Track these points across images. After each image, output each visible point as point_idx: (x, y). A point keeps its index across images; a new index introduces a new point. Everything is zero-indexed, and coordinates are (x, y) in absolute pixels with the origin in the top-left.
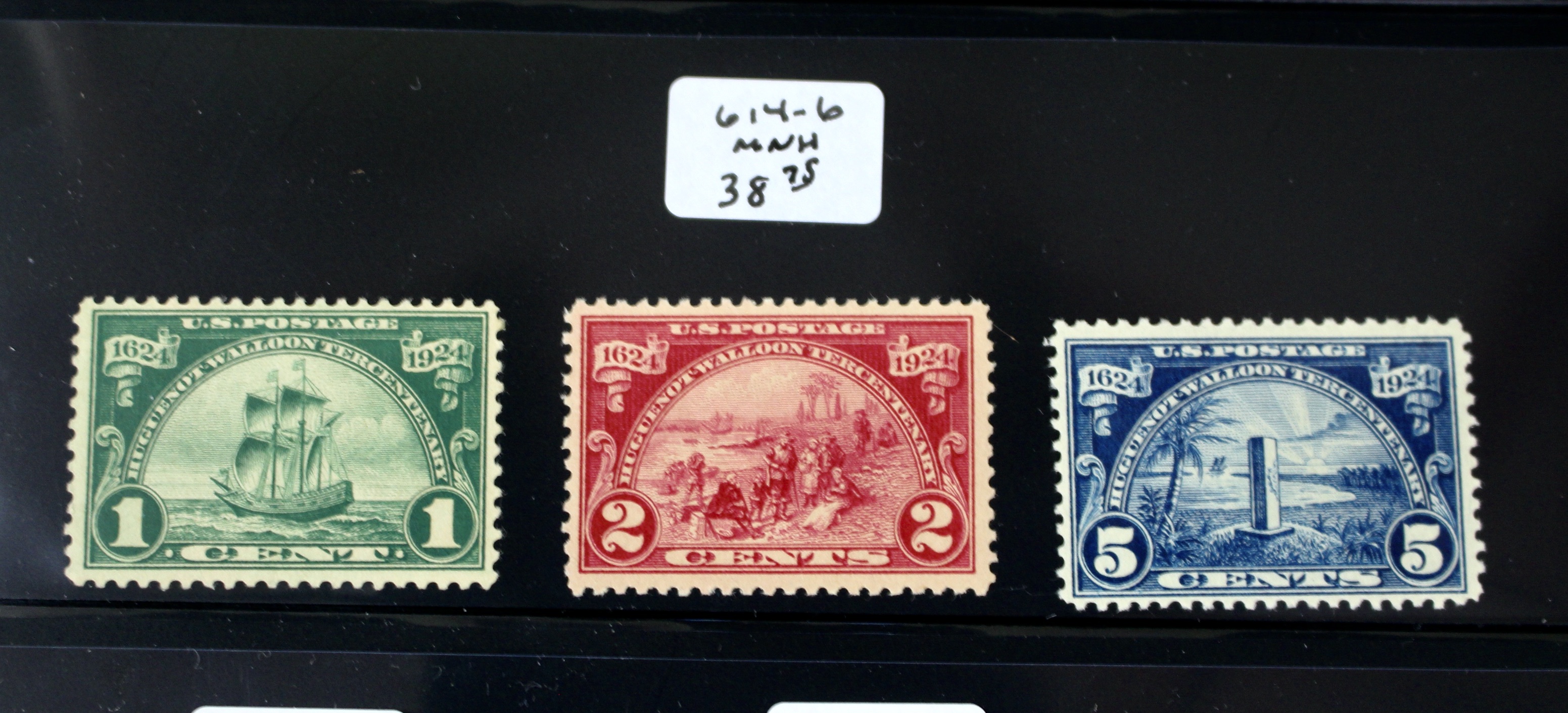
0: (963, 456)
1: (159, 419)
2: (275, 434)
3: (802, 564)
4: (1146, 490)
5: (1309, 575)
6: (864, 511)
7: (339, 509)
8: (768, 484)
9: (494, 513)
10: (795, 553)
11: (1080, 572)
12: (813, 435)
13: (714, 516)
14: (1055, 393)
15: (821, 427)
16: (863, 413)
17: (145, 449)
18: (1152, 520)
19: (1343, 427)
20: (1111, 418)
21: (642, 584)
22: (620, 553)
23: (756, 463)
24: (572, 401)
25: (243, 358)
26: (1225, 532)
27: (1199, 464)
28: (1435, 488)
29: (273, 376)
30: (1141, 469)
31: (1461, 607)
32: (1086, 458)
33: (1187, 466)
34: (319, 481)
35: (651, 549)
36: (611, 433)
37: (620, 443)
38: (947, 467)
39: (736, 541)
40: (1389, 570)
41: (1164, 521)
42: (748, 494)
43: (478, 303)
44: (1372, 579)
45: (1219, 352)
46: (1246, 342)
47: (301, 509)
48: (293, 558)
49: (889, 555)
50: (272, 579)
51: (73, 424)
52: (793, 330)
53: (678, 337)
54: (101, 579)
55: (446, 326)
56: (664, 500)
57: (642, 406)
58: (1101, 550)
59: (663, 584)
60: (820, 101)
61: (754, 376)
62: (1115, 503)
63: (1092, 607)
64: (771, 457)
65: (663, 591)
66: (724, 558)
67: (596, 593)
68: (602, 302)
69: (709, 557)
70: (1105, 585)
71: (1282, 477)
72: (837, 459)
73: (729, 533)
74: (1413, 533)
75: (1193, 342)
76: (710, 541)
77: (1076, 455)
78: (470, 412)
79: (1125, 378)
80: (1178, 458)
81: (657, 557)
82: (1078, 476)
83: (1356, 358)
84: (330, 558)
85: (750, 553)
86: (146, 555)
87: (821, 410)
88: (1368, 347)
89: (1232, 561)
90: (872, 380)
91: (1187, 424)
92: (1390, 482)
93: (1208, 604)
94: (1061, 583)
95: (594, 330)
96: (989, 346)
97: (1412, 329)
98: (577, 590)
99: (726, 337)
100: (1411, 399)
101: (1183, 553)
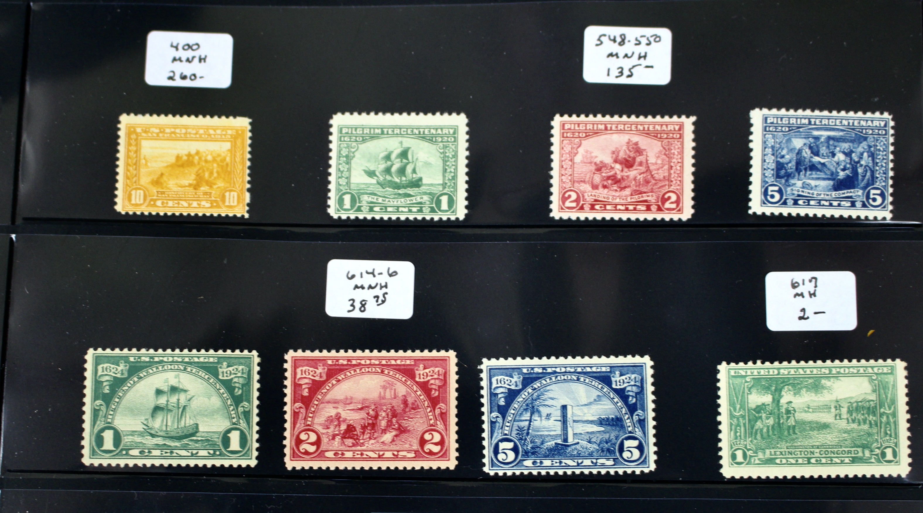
0: (445, 414)
1: (120, 398)
2: (167, 404)
3: (380, 458)
4: (519, 427)
5: (584, 460)
6: (404, 436)
7: (193, 434)
8: (366, 425)
9: (256, 436)
10: (377, 452)
11: (492, 460)
12: (385, 405)
13: (345, 438)
15: (388, 402)
16: (405, 396)
17: (114, 410)
18: (521, 439)
19: (600, 400)
20: (505, 398)
21: (316, 465)
22: (307, 453)
23: (362, 417)
24: (288, 391)
25: (154, 373)
26: (551, 444)
27: (540, 416)
28: (637, 425)
29: (167, 381)
30: (517, 418)
31: (647, 473)
32: (495, 414)
33: (536, 417)
34: (185, 423)
35: (319, 451)
36: (303, 404)
37: (307, 408)
38: (439, 418)
39: (353, 448)
40: (618, 458)
41: (526, 439)
42: (359, 429)
43: (250, 351)
44: (611, 462)
45: (549, 370)
46: (561, 366)
47: (178, 435)
48: (175, 455)
49: (415, 453)
50: (166, 463)
51: (85, 400)
52: (377, 362)
53: (330, 365)
54: (96, 463)
55: (237, 360)
56: (325, 431)
57: (316, 393)
58: (500, 451)
59: (324, 465)
60: (389, 269)
61: (361, 381)
62: (506, 433)
63: (496, 474)
64: (368, 414)
65: (324, 468)
66: (349, 454)
67: (297, 469)
68: (300, 351)
69: (343, 454)
70: (502, 465)
71: (574, 421)
72: (394, 415)
73: (351, 445)
74: (628, 443)
75: (539, 366)
76: (343, 448)
77: (491, 413)
78: (246, 395)
79: (511, 381)
80: (532, 414)
81: (322, 454)
82: (491, 422)
83: (606, 372)
84: (189, 454)
85: (359, 453)
86: (115, 453)
87: (388, 395)
88: (611, 367)
89: (553, 455)
90: (409, 383)
91: (536, 400)
92: (619, 423)
93: (543, 472)
94: (484, 465)
95: (296, 363)
96: (456, 369)
97: (629, 360)
98: (289, 468)
99: (350, 366)
100: (628, 389)
101: (533, 452)
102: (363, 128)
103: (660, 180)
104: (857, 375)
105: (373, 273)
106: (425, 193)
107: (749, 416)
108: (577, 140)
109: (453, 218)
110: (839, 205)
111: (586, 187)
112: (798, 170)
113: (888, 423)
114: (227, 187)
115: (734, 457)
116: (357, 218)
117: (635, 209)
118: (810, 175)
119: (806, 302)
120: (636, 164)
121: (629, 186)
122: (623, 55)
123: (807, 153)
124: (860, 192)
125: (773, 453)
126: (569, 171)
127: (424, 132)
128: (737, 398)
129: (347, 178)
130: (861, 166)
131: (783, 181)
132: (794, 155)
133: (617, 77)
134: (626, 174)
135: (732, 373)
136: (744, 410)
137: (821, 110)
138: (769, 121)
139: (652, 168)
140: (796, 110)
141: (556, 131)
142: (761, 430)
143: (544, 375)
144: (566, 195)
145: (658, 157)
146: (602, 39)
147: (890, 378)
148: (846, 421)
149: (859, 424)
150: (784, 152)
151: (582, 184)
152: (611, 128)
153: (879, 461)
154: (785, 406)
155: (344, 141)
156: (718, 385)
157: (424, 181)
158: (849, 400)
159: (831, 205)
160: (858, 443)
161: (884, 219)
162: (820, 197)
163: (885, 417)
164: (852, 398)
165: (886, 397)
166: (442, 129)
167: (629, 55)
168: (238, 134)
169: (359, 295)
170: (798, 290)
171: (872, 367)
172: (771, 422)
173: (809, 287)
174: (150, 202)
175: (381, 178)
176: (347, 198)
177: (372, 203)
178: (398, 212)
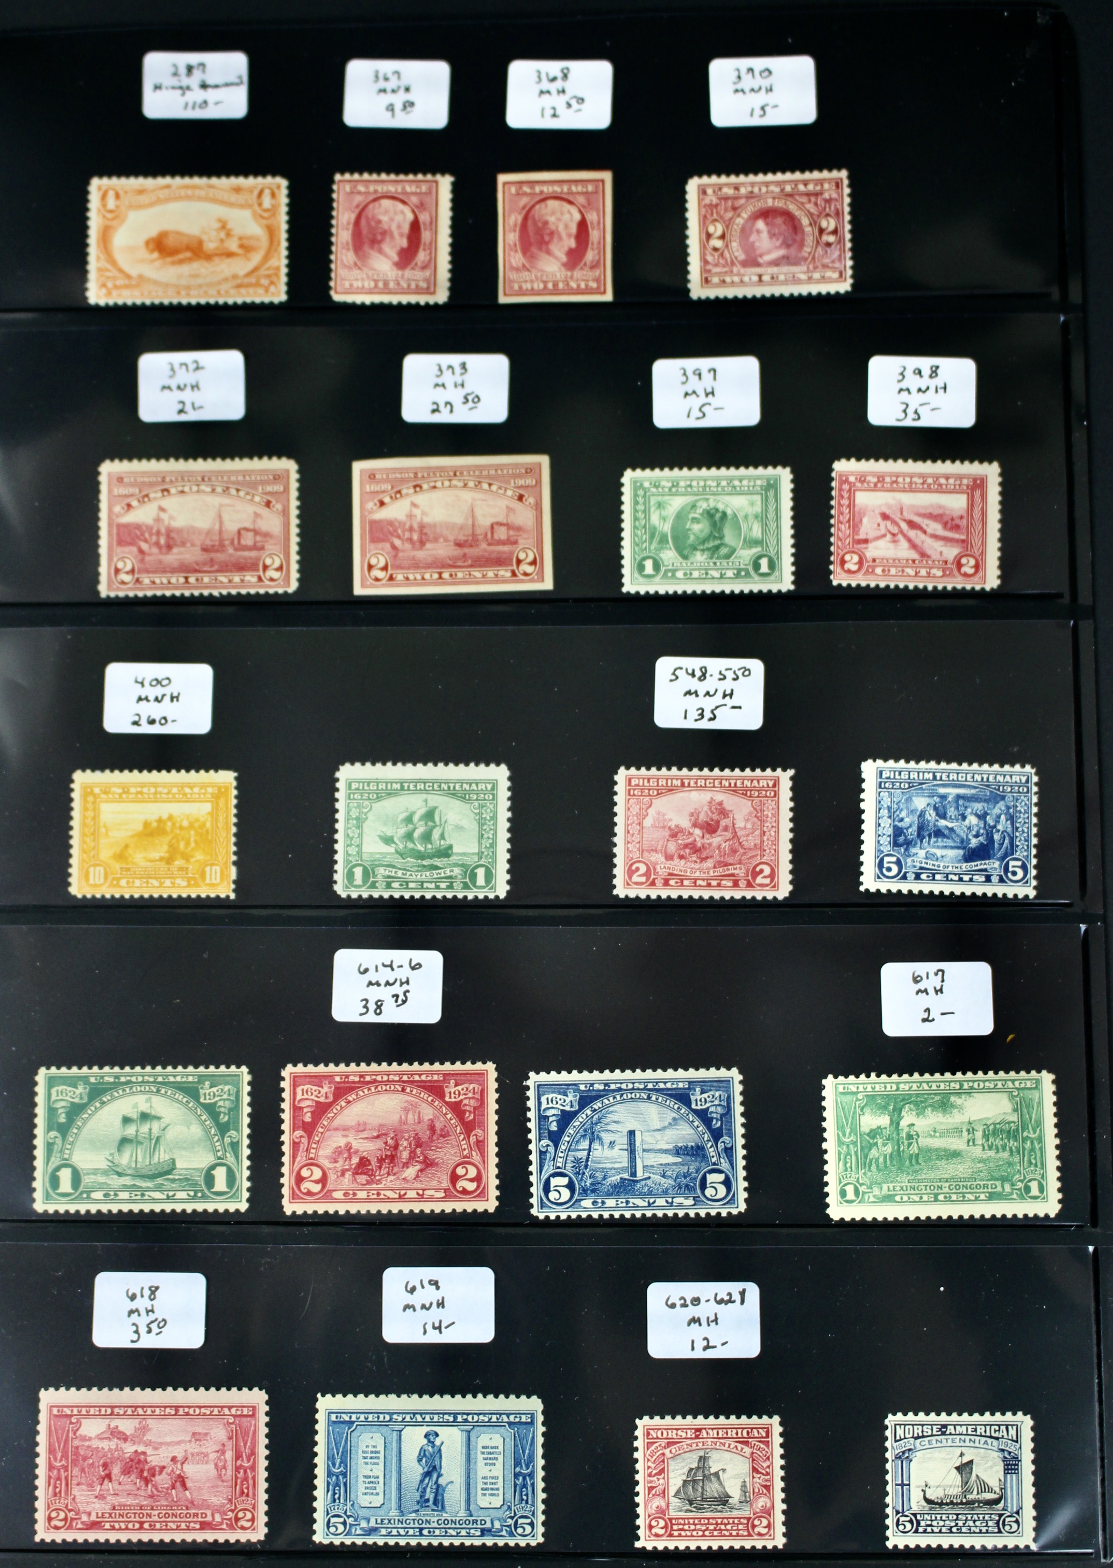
0: (483, 1141)
1: (79, 1128)
2: (137, 1135)
3: (401, 1198)
4: (575, 1158)
5: (657, 1199)
6: (431, 1171)
7: (169, 1172)
8: (384, 1157)
9: (247, 1173)
10: (397, 1191)
11: (542, 1200)
12: (407, 1132)
13: (357, 1174)
14: (529, 1109)
15: (411, 1128)
16: (432, 1120)
17: (72, 1143)
18: (578, 1173)
19: (676, 1124)
20: (558, 1121)
21: (321, 1208)
22: (309, 1193)
24: (286, 1116)
25: (120, 1097)
26: (615, 1179)
27: (602, 1144)
28: (723, 1155)
29: (135, 1106)
31: (735, 1216)
32: (545, 1142)
33: (596, 1145)
34: (159, 1159)
35: (325, 1191)
36: (305, 1132)
37: (310, 1137)
39: (368, 1187)
40: (699, 1197)
41: (584, 1173)
43: (238, 1067)
44: (690, 1202)
45: (613, 1087)
46: (627, 1082)
47: (150, 1173)
48: (147, 1197)
49: (445, 1192)
50: (136, 1208)
51: (36, 1131)
52: (397, 1078)
53: (339, 1083)
54: (51, 1209)
55: (222, 1078)
57: (321, 1118)
58: (552, 1189)
59: (331, 1209)
60: (411, 960)
61: (377, 1102)
62: (559, 1164)
63: (547, 1217)
64: (386, 1143)
65: (331, 1212)
66: (362, 1195)
67: (298, 1213)
68: (300, 1066)
69: (355, 1194)
70: (554, 1206)
71: (644, 1150)
72: (419, 1144)
73: (364, 1182)
74: (711, 1178)
75: (600, 1082)
76: (355, 1186)
78: (234, 1122)
79: (565, 1101)
80: (592, 1141)
81: (328, 1195)
82: (540, 1151)
83: (684, 1089)
84: (165, 1197)
85: (375, 1192)
86: (73, 1197)
88: (690, 1083)
89: (619, 1193)
90: (437, 1103)
91: (596, 1124)
92: (700, 1152)
93: (606, 1214)
94: (532, 1206)
95: (297, 1081)
96: (496, 1085)
97: (713, 1073)
98: (288, 1212)
99: (363, 1083)
100: (711, 1109)
101: (594, 1189)
102: (378, 783)
103: (750, 849)
104: (995, 1090)
105: (391, 966)
106: (456, 865)
107: (861, 1143)
108: (647, 799)
109: (491, 896)
110: (971, 880)
111: (660, 858)
112: (920, 836)
113: (1032, 1149)
114: (208, 861)
115: (843, 1193)
116: (371, 897)
117: (719, 885)
118: (937, 842)
119: (931, 1000)
120: (721, 828)
121: (712, 857)
122: (704, 693)
123: (931, 815)
124: (997, 864)
125: (891, 1188)
126: (637, 838)
127: (454, 787)
128: (847, 1120)
129: (358, 846)
130: (998, 831)
131: (902, 850)
132: (916, 818)
133: (696, 720)
134: (708, 842)
135: (841, 1089)
136: (856, 1134)
137: (948, 762)
138: (884, 776)
139: (740, 833)
140: (917, 762)
141: (620, 788)
142: (877, 1160)
143: (607, 1092)
144: (634, 868)
145: (747, 820)
146: (678, 673)
147: (1035, 1094)
148: (981, 1148)
149: (998, 1152)
150: (903, 814)
151: (653, 854)
152: (689, 784)
153: (1022, 1197)
154: (906, 1129)
155: (354, 799)
156: (823, 1103)
157: (455, 850)
158: (984, 1122)
159: (961, 880)
160: (996, 1175)
161: (1027, 897)
162: (947, 871)
163: (1029, 1142)
164: (988, 1119)
165: (1031, 1118)
166: (477, 784)
167: (711, 693)
168: (221, 792)
169: (374, 994)
170: (921, 986)
171: (1013, 1081)
172: (889, 1149)
173: (935, 982)
174: (112, 881)
175: (401, 846)
176: (358, 872)
177: (389, 877)
178: (422, 888)
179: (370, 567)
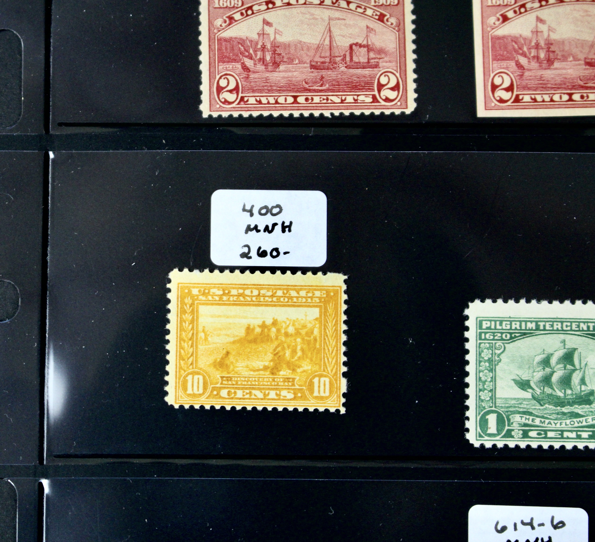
102: (511, 322)
114: (317, 372)
129: (491, 390)
155: (485, 339)
174: (212, 392)
175: (538, 391)
176: (492, 419)
177: (525, 425)
178: (562, 438)
179: (494, 87)
